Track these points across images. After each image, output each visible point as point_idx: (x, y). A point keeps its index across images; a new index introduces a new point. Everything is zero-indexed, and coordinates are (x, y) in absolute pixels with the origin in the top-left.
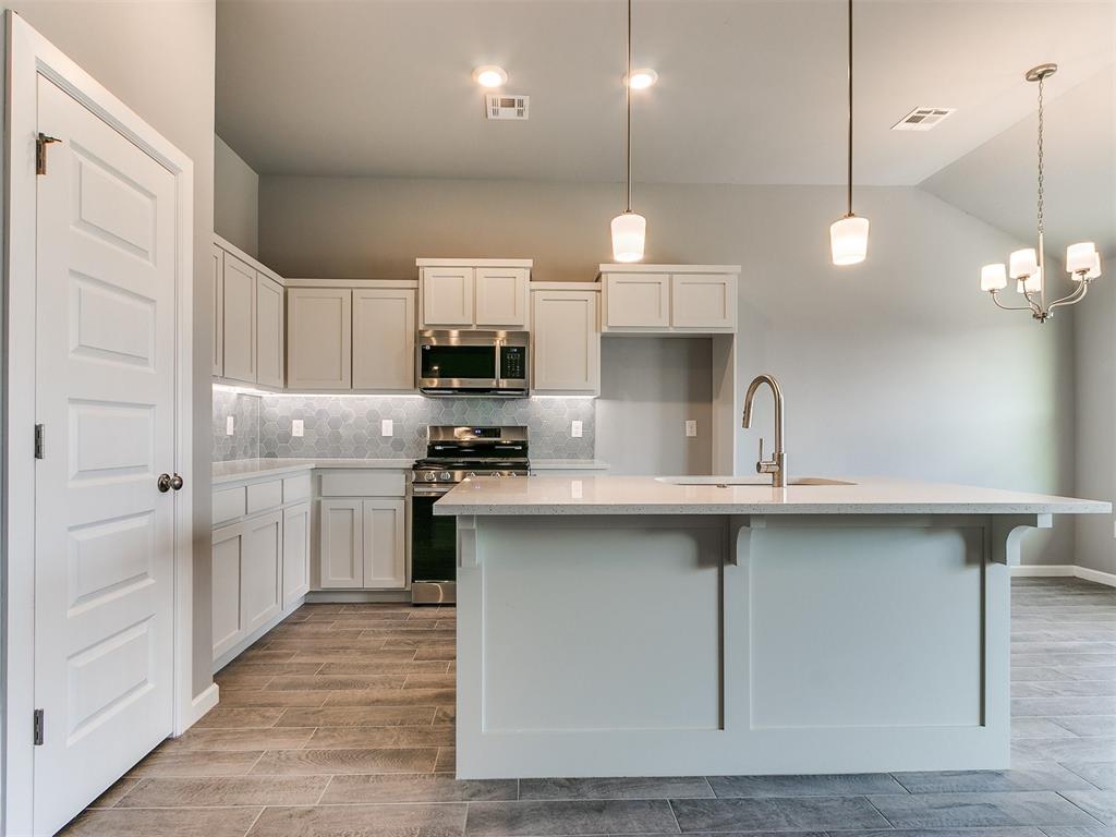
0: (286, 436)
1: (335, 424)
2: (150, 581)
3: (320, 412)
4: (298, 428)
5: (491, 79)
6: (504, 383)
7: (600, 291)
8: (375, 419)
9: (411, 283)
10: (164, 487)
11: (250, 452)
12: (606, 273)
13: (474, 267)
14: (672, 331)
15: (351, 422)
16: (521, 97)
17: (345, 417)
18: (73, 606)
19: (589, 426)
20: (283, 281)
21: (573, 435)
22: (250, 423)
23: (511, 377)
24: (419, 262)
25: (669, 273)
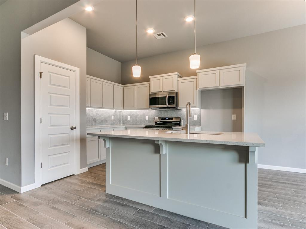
0: (127, 120)
1: (136, 117)
2: (69, 145)
3: (133, 114)
4: (129, 118)
5: (150, 31)
6: (169, 106)
7: (197, 78)
8: (144, 115)
9: (148, 83)
10: (72, 129)
11: (119, 123)
12: (198, 73)
13: (162, 77)
14: (220, 87)
15: (139, 116)
16: (162, 33)
17: (138, 115)
18: (50, 147)
19: (199, 117)
20: (123, 85)
21: (194, 119)
22: (119, 117)
23: (171, 104)
24: (150, 77)
25: (219, 70)
